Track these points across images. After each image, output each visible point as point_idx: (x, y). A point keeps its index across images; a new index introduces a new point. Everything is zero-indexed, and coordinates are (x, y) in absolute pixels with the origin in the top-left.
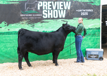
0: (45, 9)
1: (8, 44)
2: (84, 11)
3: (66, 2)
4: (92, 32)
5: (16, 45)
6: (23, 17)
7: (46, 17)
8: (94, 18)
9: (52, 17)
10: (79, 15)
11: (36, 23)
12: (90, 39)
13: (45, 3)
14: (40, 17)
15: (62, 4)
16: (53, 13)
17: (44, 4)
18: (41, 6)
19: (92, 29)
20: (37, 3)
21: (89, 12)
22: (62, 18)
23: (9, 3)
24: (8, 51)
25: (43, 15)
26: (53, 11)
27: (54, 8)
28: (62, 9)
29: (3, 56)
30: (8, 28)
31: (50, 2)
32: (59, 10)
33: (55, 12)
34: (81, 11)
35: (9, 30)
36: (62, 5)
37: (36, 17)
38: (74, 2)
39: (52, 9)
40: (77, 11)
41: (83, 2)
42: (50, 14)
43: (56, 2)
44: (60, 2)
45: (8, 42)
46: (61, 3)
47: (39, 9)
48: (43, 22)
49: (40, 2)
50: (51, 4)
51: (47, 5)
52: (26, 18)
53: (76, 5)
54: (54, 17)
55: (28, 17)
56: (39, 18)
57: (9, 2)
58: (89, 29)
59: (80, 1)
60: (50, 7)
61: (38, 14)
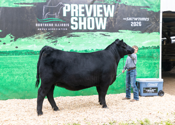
0: (75, 16)
1: (16, 69)
2: (136, 19)
3: (107, 5)
4: (147, 52)
6: (40, 27)
7: (76, 28)
8: (151, 31)
10: (127, 27)
11: (60, 38)
12: (144, 64)
13: (74, 7)
14: (67, 27)
15: (101, 8)
16: (87, 22)
18: (68, 10)
19: (147, 48)
21: (143, 22)
22: (101, 30)
23: (17, 5)
24: (15, 81)
25: (71, 25)
26: (87, 19)
28: (102, 15)
29: (7, 89)
30: (15, 44)
31: (83, 5)
32: (97, 17)
34: (130, 19)
35: (17, 47)
36: (101, 11)
37: (60, 27)
38: (119, 6)
40: (125, 20)
41: (134, 7)
42: (83, 23)
45: (15, 67)
47: (65, 15)
48: (72, 36)
49: (66, 5)
50: (84, 8)
51: (78, 10)
52: (44, 29)
53: (123, 10)
55: (48, 27)
56: (64, 29)
57: (18, 4)
58: (144, 48)
59: (129, 4)
60: (83, 13)
61: (63, 23)
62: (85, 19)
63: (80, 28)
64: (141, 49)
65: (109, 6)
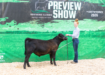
1: (18, 43)
2: (95, 12)
4: (101, 33)
6: (33, 16)
7: (56, 17)
8: (104, 20)
9: (62, 17)
10: (89, 17)
11: (46, 23)
12: (99, 41)
15: (73, 4)
16: (63, 13)
17: (54, 4)
18: (52, 5)
19: (101, 31)
20: (48, 2)
21: (99, 14)
23: (19, 1)
24: (17, 50)
25: (53, 15)
26: (63, 12)
28: (73, 9)
29: (12, 56)
30: (17, 27)
31: (61, 2)
32: (70, 10)
33: (66, 12)
34: (91, 12)
35: (18, 29)
36: (73, 6)
37: (46, 16)
38: (85, 3)
39: (63, 9)
40: (88, 13)
41: (94, 4)
42: (61, 14)
43: (66, 3)
44: (70, 2)
46: (72, 3)
47: (49, 8)
48: (53, 22)
49: (50, 2)
50: (62, 4)
51: (58, 5)
52: (36, 17)
53: (87, 6)
54: (65, 17)
55: (38, 16)
56: (49, 18)
58: (99, 31)
59: (90, 2)
60: (61, 7)
61: (48, 14)
62: (62, 11)
63: (59, 17)
64: (97, 31)
65: (78, 3)
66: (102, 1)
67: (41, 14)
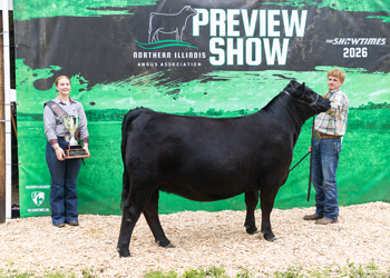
0: (218, 35)
2: (355, 41)
3: (290, 9)
4: (380, 116)
5: (115, 155)
6: (143, 60)
8: (389, 68)
10: (335, 57)
11: (185, 84)
12: (373, 141)
13: (218, 15)
14: (201, 60)
15: (276, 18)
16: (245, 48)
17: (214, 17)
18: (204, 23)
19: (380, 106)
20: (190, 14)
21: (371, 48)
22: (276, 66)
23: (94, 12)
26: (244, 43)
27: (250, 31)
28: (278, 34)
30: (89, 96)
32: (267, 37)
33: (254, 44)
34: (342, 41)
35: (93, 104)
36: (277, 23)
37: (186, 60)
38: (319, 12)
39: (243, 35)
40: (331, 44)
41: (352, 13)
42: (235, 52)
43: (255, 12)
44: (269, 11)
46: (272, 13)
47: (196, 32)
48: (211, 79)
49: (199, 11)
50: (239, 18)
51: (226, 22)
52: (152, 65)
53: (327, 22)
54: (249, 62)
55: (159, 60)
56: (195, 64)
57: (96, 9)
58: (372, 106)
59: (339, 7)
60: (236, 28)
61: (193, 51)
62: (240, 41)
63: (230, 62)
64: (365, 108)
66: (381, 3)
67: (169, 55)
